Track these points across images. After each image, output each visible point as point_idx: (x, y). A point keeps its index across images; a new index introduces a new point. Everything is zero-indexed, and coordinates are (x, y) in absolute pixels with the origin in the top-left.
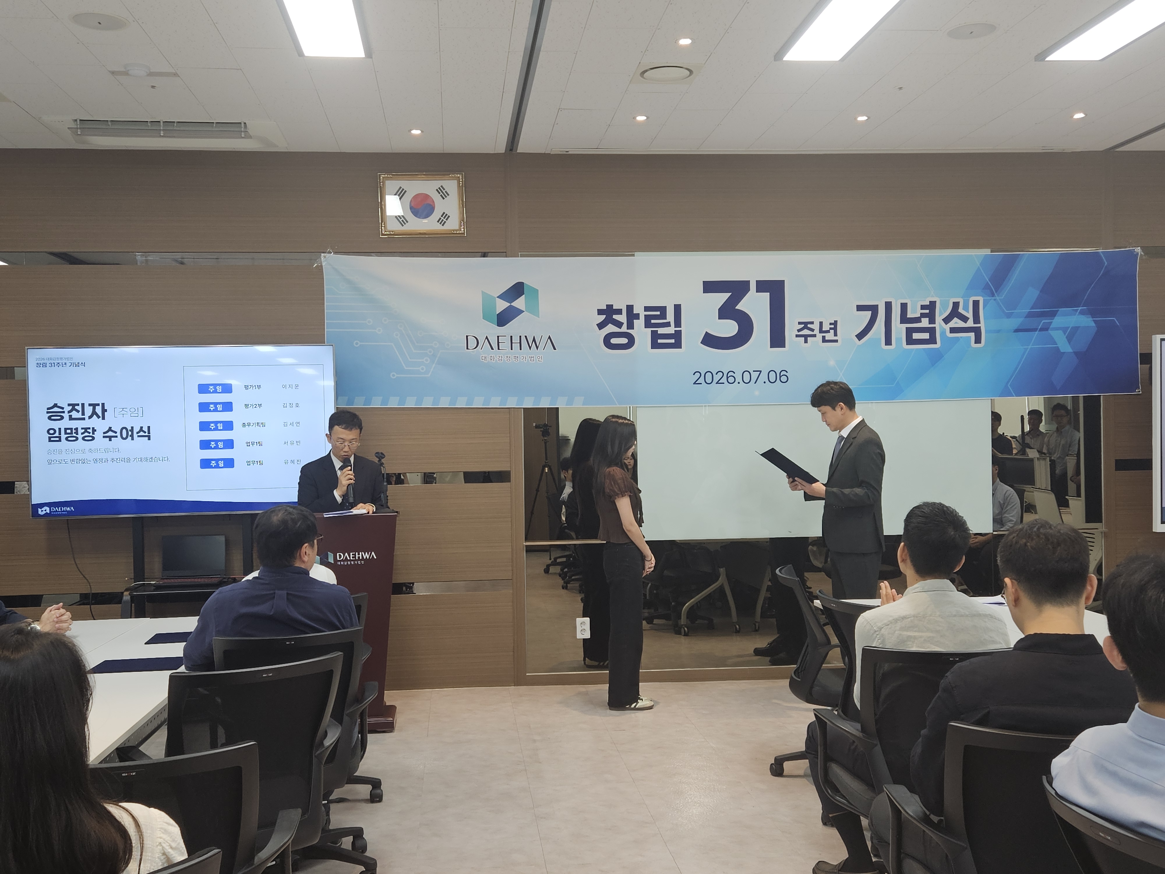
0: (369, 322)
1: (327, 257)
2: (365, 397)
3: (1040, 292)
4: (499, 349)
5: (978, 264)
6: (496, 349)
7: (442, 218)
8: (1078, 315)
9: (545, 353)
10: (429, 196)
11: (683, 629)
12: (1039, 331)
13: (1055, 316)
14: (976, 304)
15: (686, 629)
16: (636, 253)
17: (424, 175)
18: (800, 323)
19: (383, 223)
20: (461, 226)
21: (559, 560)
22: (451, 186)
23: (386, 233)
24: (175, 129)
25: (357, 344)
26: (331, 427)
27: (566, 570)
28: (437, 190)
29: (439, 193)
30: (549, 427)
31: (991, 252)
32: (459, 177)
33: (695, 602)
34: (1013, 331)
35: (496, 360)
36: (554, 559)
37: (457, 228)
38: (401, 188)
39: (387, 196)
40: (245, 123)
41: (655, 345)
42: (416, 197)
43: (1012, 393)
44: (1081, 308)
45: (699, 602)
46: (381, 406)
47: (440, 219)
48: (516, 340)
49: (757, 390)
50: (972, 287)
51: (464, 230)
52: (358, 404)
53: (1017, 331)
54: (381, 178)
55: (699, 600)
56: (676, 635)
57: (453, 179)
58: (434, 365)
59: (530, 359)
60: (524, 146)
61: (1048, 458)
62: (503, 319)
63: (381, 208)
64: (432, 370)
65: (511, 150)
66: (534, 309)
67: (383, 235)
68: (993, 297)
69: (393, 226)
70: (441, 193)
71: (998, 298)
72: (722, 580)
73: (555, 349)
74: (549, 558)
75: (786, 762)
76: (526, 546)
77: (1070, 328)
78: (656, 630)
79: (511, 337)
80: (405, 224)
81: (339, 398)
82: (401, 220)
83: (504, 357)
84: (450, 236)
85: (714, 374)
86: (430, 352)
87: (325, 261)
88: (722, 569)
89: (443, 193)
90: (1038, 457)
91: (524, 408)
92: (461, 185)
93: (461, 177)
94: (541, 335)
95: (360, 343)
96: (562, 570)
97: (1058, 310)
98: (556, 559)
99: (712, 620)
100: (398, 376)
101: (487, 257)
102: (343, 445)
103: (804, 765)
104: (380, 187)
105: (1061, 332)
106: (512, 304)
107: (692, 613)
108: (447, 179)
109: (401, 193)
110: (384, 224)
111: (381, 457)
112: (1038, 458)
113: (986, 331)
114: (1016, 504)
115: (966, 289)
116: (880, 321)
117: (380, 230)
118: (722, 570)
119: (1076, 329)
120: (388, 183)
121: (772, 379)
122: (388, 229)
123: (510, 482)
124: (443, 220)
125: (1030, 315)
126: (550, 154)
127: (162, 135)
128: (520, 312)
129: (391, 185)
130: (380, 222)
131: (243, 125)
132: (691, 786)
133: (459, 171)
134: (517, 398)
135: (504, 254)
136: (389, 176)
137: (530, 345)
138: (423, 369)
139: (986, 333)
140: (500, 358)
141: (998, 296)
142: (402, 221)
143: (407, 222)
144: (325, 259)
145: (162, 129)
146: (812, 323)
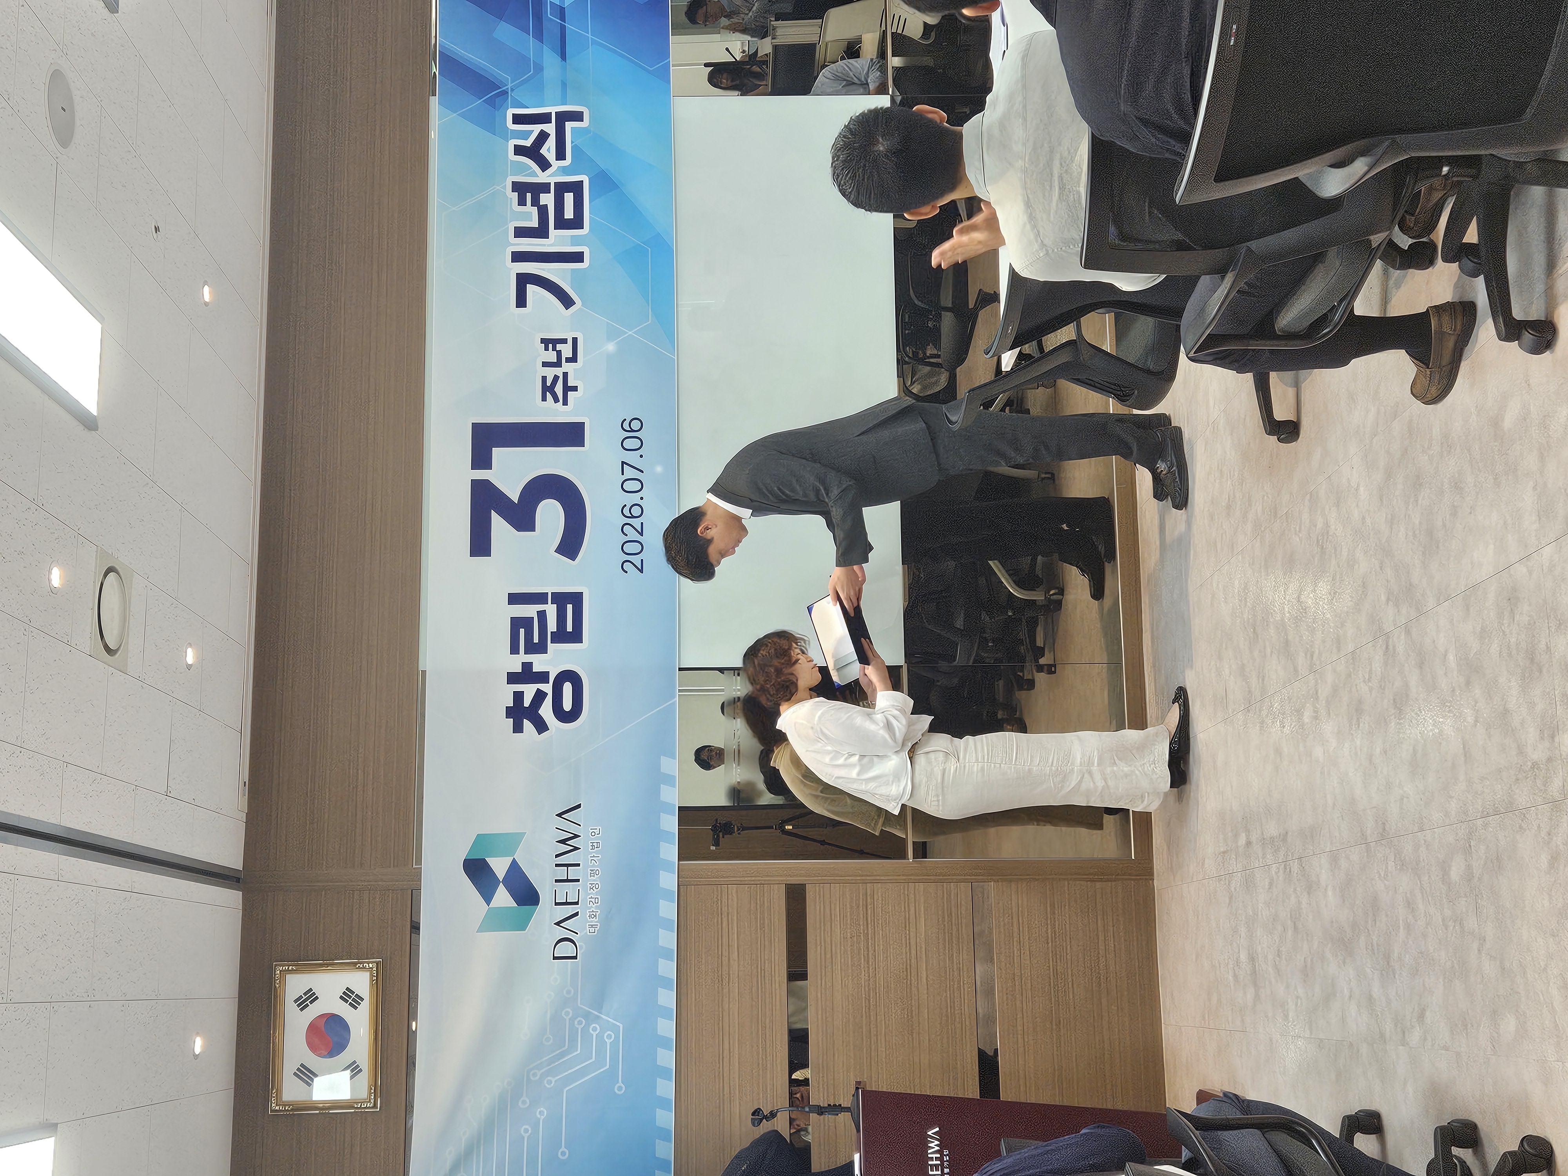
0: (526, 1131)
3: (501, 20)
4: (577, 903)
6: (578, 908)
7: (350, 1001)
9: (585, 824)
10: (312, 1023)
12: (565, 22)
14: (518, 119)
15: (1052, 592)
16: (421, 668)
17: (274, 1032)
18: (544, 399)
20: (364, 968)
22: (295, 984)
23: (372, 1101)
25: (563, 1154)
28: (302, 1010)
29: (307, 1005)
31: (436, 96)
32: (281, 971)
34: (564, 62)
35: (597, 907)
38: (295, 1074)
39: (312, 1099)
41: (576, 636)
42: (312, 1047)
43: (665, 65)
46: (671, 1112)
47: (351, 1004)
48: (562, 873)
49: (654, 469)
51: (372, 962)
52: (668, 1153)
53: (563, 57)
54: (277, 1108)
57: (283, 981)
58: (602, 1016)
59: (596, 849)
62: (526, 896)
63: (330, 1108)
64: (610, 1020)
65: (238, 880)
66: (509, 842)
67: (375, 1106)
68: (508, 95)
69: (362, 1088)
70: (307, 1002)
71: (510, 86)
73: (579, 806)
76: (914, 859)
79: (557, 881)
80: (358, 1066)
83: (592, 893)
84: (381, 986)
85: (627, 538)
86: (580, 1023)
89: (308, 998)
91: (679, 861)
92: (294, 968)
93: (281, 968)
95: (563, 1148)
101: (419, 924)
104: (296, 1110)
106: (501, 880)
108: (282, 992)
109: (306, 1074)
110: (356, 1103)
113: (562, 105)
115: (494, 133)
116: (543, 270)
117: (366, 1110)
120: (286, 1096)
121: (636, 443)
122: (366, 1097)
123: (804, 885)
124: (354, 1000)
125: (539, 36)
126: (247, 814)
128: (514, 865)
129: (290, 1091)
130: (352, 1111)
133: (272, 972)
134: (659, 871)
136: (274, 1095)
137: (572, 848)
138: (609, 1037)
139: (566, 105)
140: (593, 900)
141: (506, 85)
142: (352, 1070)
143: (355, 1061)
146: (544, 379)
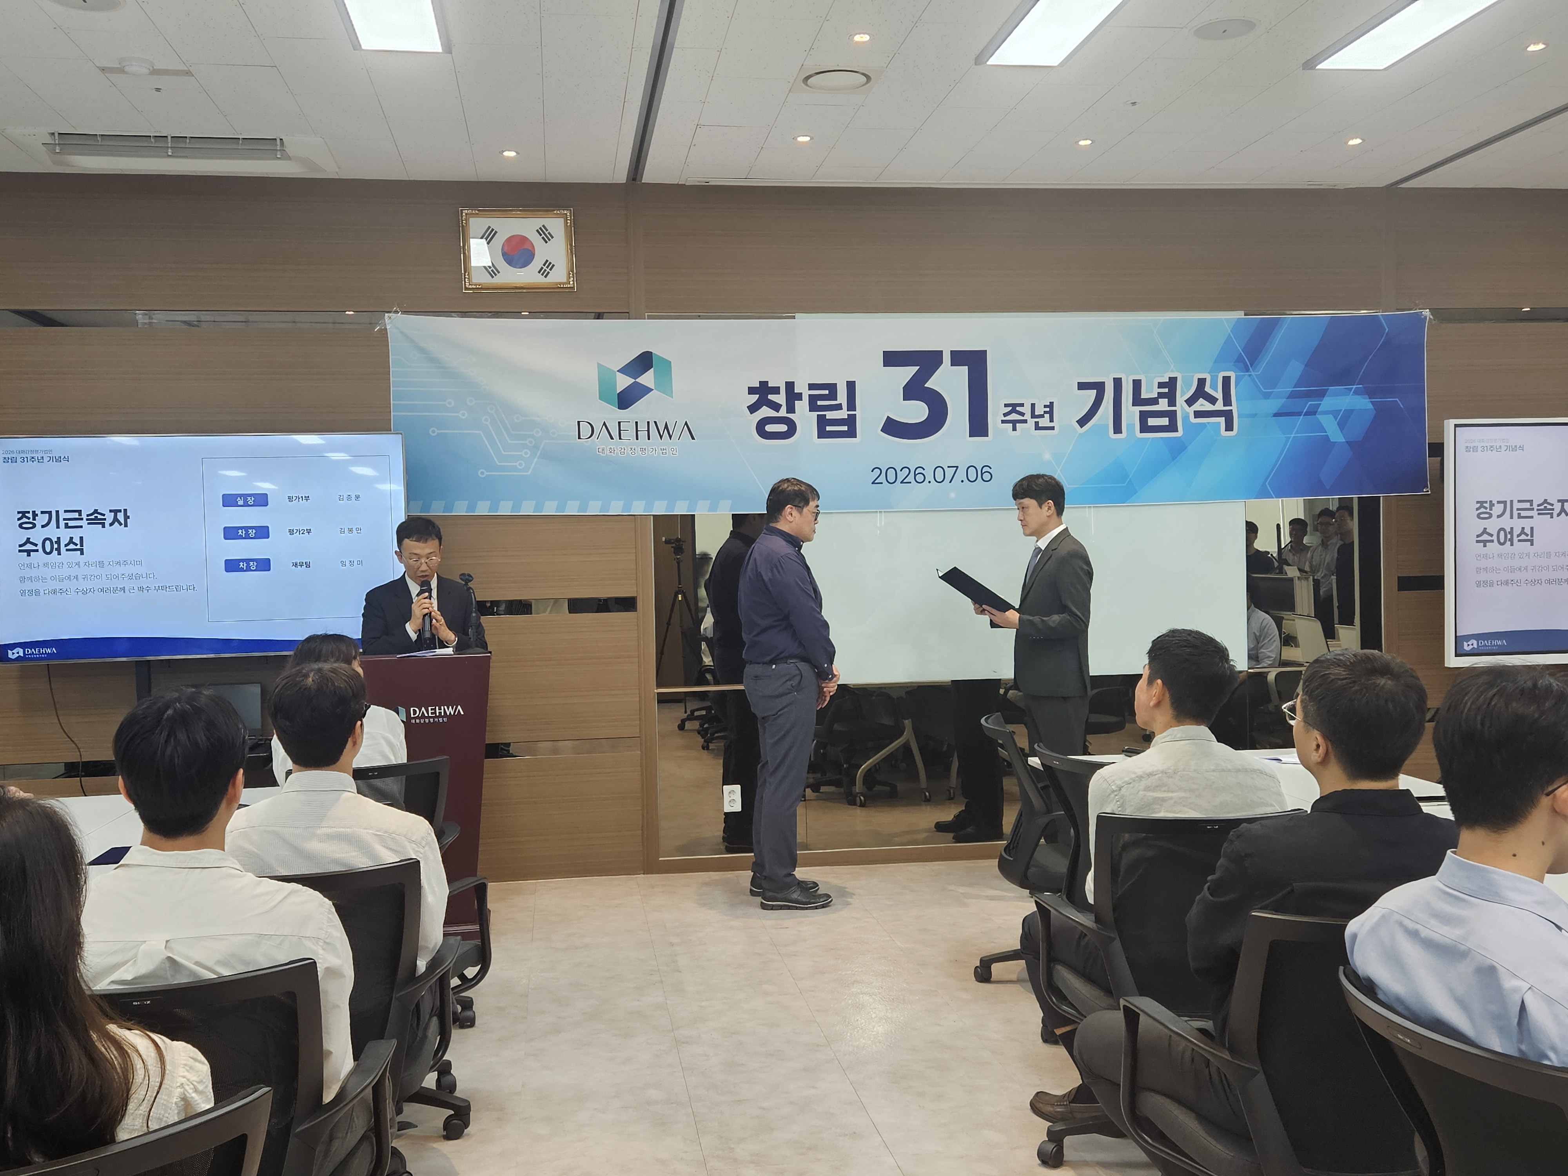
0: (450, 403)
1: (392, 317)
2: (444, 502)
3: (1305, 366)
4: (620, 439)
5: (1229, 331)
6: (616, 439)
7: (545, 268)
8: (1352, 395)
9: (679, 444)
10: (527, 238)
11: (858, 798)
12: (1304, 415)
13: (1324, 397)
14: (1226, 381)
15: (862, 798)
16: (797, 315)
17: (520, 211)
18: (1006, 405)
19: (466, 274)
20: (570, 277)
21: (696, 714)
22: (556, 225)
23: (470, 287)
24: (187, 146)
25: (433, 431)
26: (400, 542)
27: (706, 726)
28: (537, 231)
29: (541, 235)
30: (683, 542)
31: (1245, 315)
32: (566, 214)
33: (873, 764)
34: (1272, 415)
35: (617, 453)
36: (691, 711)
37: (565, 280)
38: (489, 227)
39: (471, 240)
40: (281, 139)
41: (822, 434)
42: (510, 240)
43: (1271, 494)
44: (1355, 387)
45: (878, 763)
46: (466, 513)
47: (542, 268)
48: (643, 427)
49: (953, 492)
50: (1220, 360)
51: (574, 284)
52: (436, 510)
53: (1276, 415)
54: (464, 214)
55: (877, 761)
56: (849, 806)
57: (558, 216)
58: (536, 460)
59: (661, 452)
60: (651, 174)
61: (1311, 577)
62: (625, 400)
63: (464, 254)
64: (533, 465)
65: (634, 179)
66: (665, 384)
67: (466, 289)
68: (1247, 372)
69: (480, 278)
70: (543, 235)
71: (1253, 373)
72: (908, 735)
73: (693, 438)
74: (684, 711)
75: (994, 964)
76: (658, 693)
77: (1342, 411)
78: (824, 800)
79: (637, 423)
80: (496, 275)
81: (411, 502)
82: (490, 270)
83: (628, 450)
84: (555, 291)
85: (898, 471)
86: (530, 442)
87: (391, 323)
88: (907, 721)
89: (545, 235)
90: (1299, 575)
91: (653, 515)
92: (569, 224)
93: (568, 214)
94: (675, 419)
95: (437, 431)
96: (701, 725)
97: (1328, 389)
98: (693, 712)
99: (896, 787)
100: (488, 473)
101: (602, 319)
102: (419, 562)
103: (1020, 965)
104: (463, 226)
105: (1331, 417)
106: (637, 380)
107: (869, 777)
108: (550, 216)
109: (489, 236)
110: (468, 275)
111: (468, 580)
112: (1298, 578)
113: (1238, 414)
114: (1274, 636)
115: (1215, 362)
116: (1108, 403)
117: (463, 282)
118: (908, 723)
119: (1349, 413)
120: (473, 221)
121: (972, 476)
122: (473, 281)
123: (636, 611)
124: (545, 270)
125: (1293, 395)
126: (685, 185)
127: (170, 154)
128: (647, 390)
129: (477, 224)
130: (463, 272)
131: (278, 140)
132: (874, 996)
133: (565, 207)
134: (644, 502)
135: (625, 314)
136: (473, 212)
137: (662, 434)
138: (521, 465)
139: (1238, 418)
140: (623, 450)
141: (1253, 371)
142: (492, 271)
143: (499, 272)
144: (390, 321)
145: (169, 146)
146: (1022, 405)
